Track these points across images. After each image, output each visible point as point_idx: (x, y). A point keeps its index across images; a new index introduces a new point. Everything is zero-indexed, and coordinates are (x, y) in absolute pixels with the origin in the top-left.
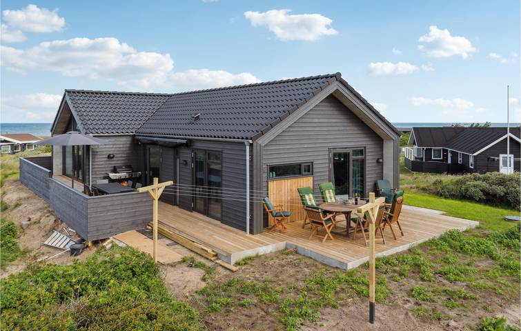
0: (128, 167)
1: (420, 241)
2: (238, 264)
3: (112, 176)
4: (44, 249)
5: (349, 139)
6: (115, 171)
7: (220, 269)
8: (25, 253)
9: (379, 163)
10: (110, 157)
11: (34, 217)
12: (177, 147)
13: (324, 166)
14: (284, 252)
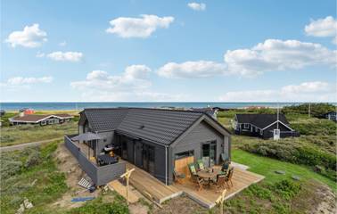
0: (113, 144)
1: (240, 190)
2: (162, 204)
3: (106, 149)
4: (78, 187)
5: (209, 137)
6: (107, 147)
7: (155, 207)
8: (70, 189)
9: (222, 146)
10: (105, 141)
11: (73, 169)
12: (134, 140)
13: (198, 150)
14: (182, 196)
